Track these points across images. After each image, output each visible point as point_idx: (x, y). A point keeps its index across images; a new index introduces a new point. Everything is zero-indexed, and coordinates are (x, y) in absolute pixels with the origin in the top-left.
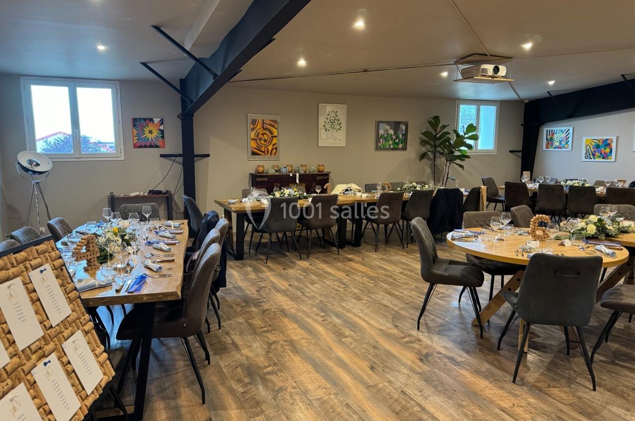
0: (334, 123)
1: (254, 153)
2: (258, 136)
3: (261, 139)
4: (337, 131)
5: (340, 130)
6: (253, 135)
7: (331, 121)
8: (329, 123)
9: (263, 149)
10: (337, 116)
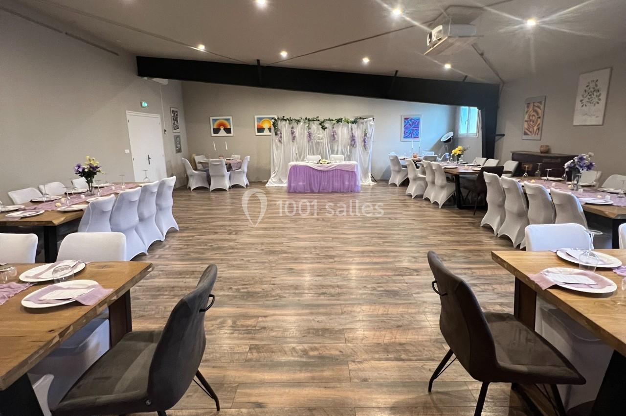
0: (592, 96)
1: (526, 134)
2: (529, 118)
3: (531, 121)
4: (594, 105)
5: (598, 103)
6: (526, 118)
7: (590, 93)
8: (587, 96)
9: (531, 130)
10: (596, 85)
